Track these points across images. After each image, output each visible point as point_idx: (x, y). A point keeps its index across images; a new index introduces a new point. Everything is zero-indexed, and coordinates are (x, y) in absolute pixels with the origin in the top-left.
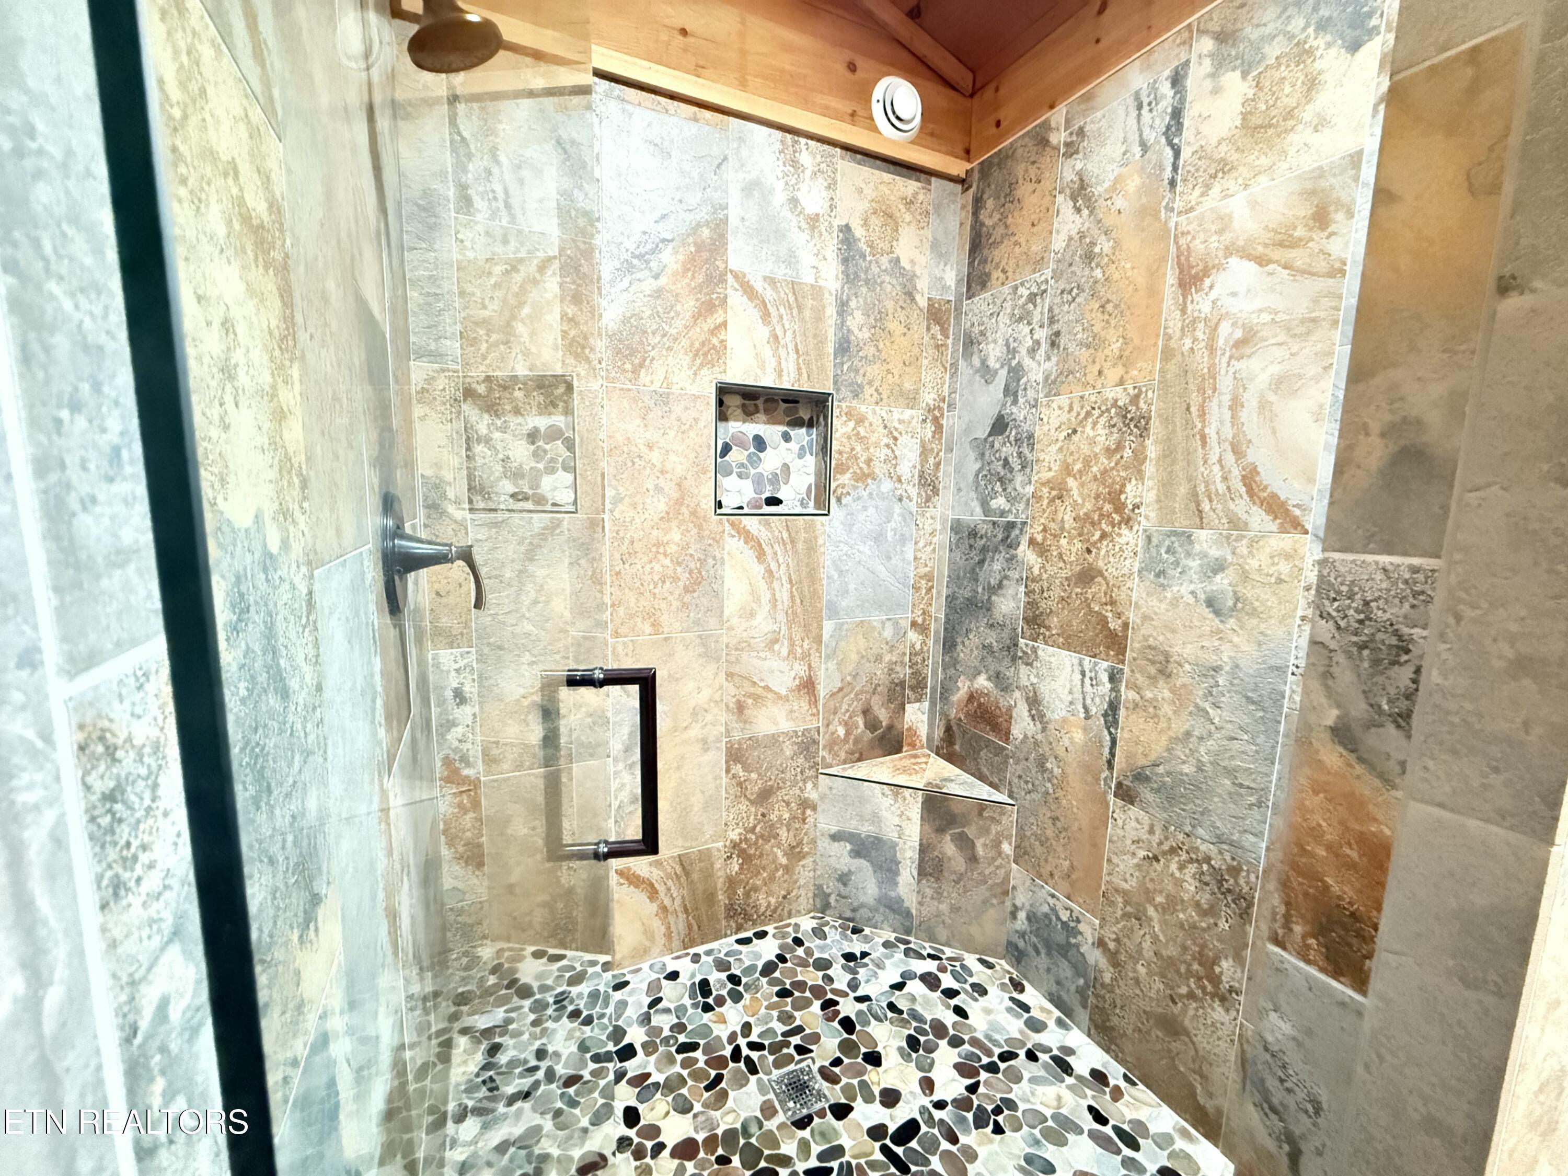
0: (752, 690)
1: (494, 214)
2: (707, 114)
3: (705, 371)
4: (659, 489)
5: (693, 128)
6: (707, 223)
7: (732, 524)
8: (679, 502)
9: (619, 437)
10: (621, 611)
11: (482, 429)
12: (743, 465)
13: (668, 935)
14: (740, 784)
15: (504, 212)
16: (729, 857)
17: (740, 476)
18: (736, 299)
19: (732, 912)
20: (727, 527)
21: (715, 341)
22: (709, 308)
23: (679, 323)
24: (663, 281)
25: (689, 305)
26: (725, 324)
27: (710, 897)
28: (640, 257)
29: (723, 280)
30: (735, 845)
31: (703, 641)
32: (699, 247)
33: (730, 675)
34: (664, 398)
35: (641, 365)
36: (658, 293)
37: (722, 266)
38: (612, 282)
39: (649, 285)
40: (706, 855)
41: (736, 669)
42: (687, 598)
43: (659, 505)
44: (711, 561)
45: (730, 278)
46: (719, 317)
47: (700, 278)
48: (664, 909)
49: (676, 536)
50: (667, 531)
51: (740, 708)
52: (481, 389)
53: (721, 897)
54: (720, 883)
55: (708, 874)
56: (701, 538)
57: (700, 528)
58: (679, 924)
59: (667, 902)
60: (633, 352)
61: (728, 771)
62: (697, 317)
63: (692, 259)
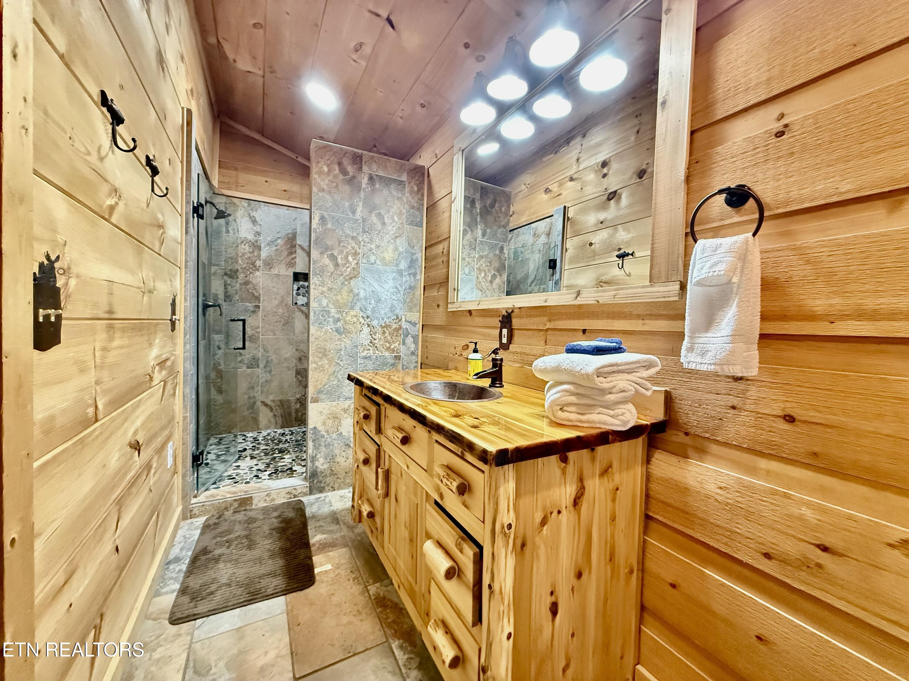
0: (304, 354)
1: (234, 234)
2: (291, 208)
3: (290, 269)
4: (276, 298)
5: (288, 212)
6: (291, 233)
7: (298, 308)
8: (282, 302)
9: (265, 285)
10: (264, 329)
11: (229, 282)
12: (303, 293)
13: (276, 424)
14: (300, 381)
15: (237, 233)
16: (296, 403)
17: (303, 296)
18: (299, 251)
19: (296, 419)
20: (296, 309)
21: (293, 261)
22: (291, 253)
23: (282, 258)
24: (278, 247)
25: (285, 253)
26: (295, 257)
27: (290, 414)
28: (272, 242)
29: (295, 246)
30: (298, 399)
31: (288, 339)
32: (289, 239)
33: (297, 350)
34: (278, 276)
35: (272, 267)
36: (277, 250)
37: (294, 243)
38: (264, 248)
39: (274, 248)
40: (289, 401)
41: (299, 348)
42: (284, 327)
43: (276, 302)
44: (291, 318)
45: (297, 246)
46: (294, 256)
47: (289, 246)
48: (275, 415)
49: (281, 310)
50: (278, 309)
51: (300, 359)
52: (229, 273)
53: (294, 415)
54: (293, 411)
55: (289, 407)
56: (288, 311)
57: (288, 309)
58: (280, 421)
59: (276, 413)
60: (270, 264)
61: (296, 377)
62: (287, 256)
63: (286, 241)
